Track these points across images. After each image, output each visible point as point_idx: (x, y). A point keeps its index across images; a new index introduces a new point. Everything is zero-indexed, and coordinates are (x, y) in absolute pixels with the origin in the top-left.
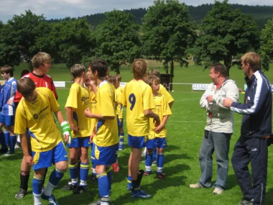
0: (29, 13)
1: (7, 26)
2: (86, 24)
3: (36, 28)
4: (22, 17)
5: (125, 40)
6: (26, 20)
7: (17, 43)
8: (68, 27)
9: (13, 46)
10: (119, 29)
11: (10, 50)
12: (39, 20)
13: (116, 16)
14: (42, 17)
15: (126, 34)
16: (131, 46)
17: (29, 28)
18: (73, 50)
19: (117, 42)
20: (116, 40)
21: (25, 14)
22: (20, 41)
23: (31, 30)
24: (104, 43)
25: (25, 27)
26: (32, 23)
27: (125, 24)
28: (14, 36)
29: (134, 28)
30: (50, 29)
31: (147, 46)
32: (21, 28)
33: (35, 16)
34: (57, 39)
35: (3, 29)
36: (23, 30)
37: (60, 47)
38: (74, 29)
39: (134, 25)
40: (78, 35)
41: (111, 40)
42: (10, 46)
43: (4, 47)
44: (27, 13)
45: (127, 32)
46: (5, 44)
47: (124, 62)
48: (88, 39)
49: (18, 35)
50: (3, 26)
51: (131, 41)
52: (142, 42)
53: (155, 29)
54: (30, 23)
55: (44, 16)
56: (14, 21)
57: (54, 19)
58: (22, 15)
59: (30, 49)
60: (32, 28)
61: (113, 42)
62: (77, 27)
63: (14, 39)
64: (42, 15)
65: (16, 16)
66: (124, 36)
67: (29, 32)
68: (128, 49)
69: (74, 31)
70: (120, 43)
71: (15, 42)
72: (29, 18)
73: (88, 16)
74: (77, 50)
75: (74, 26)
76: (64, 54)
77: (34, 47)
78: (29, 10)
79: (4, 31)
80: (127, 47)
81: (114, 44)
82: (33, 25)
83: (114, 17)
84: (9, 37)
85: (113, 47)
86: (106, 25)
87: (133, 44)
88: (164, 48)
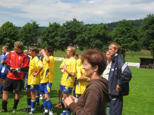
0: (75, 20)
1: (62, 27)
2: (107, 27)
3: (78, 29)
4: (71, 22)
5: (128, 37)
6: (73, 24)
7: (67, 36)
8: (96, 28)
9: (64, 38)
10: (125, 30)
11: (63, 41)
12: (80, 24)
13: (124, 23)
14: (82, 22)
15: (129, 34)
16: (132, 40)
17: (74, 28)
18: (98, 42)
19: (124, 38)
20: (123, 37)
21: (72, 20)
22: (68, 36)
23: (75, 30)
24: (116, 38)
25: (72, 28)
26: (76, 25)
27: (129, 28)
28: (66, 33)
29: (134, 30)
30: (86, 30)
31: (141, 41)
32: (69, 28)
33: (78, 22)
34: (89, 36)
35: (60, 29)
36: (71, 29)
37: (91, 40)
38: (100, 30)
39: (135, 29)
40: (101, 33)
41: (120, 37)
42: (63, 39)
43: (60, 38)
44: (74, 20)
45: (130, 33)
46: (60, 37)
47: (128, 50)
48: (107, 36)
49: (68, 32)
50: (60, 27)
51: (132, 38)
52: (139, 38)
53: (147, 31)
54: (75, 26)
55: (83, 22)
56: (65, 24)
57: (94, 24)
58: (71, 21)
59: (74, 41)
60: (76, 28)
61: (121, 38)
62: (101, 28)
63: (65, 34)
64: (83, 21)
65: (67, 21)
66: (128, 35)
67: (74, 31)
68: (130, 42)
69: (99, 31)
70: (126, 39)
71: (66, 36)
72: (75, 22)
73: (114, 22)
74: (100, 42)
75: (100, 28)
76: (93, 44)
77: (76, 40)
78: (75, 18)
79: (60, 30)
80: (129, 41)
81: (122, 39)
82: (76, 27)
83: (123, 24)
84: (63, 33)
85: (122, 41)
86: (118, 28)
87: (133, 39)
88: (152, 43)
